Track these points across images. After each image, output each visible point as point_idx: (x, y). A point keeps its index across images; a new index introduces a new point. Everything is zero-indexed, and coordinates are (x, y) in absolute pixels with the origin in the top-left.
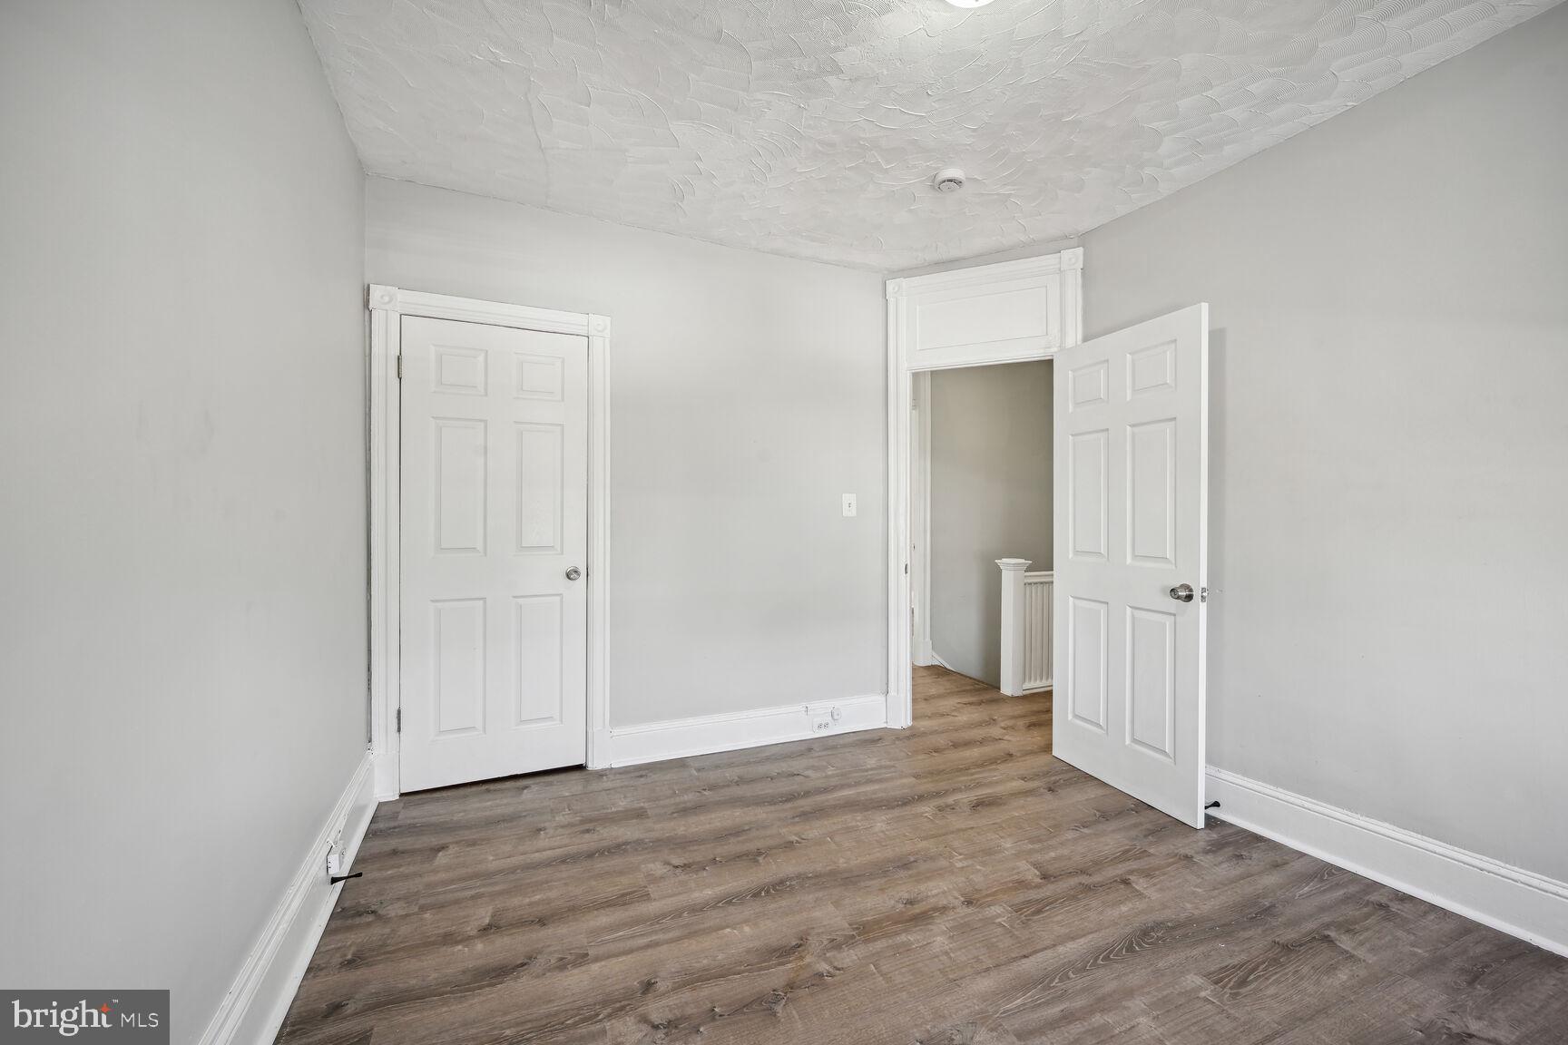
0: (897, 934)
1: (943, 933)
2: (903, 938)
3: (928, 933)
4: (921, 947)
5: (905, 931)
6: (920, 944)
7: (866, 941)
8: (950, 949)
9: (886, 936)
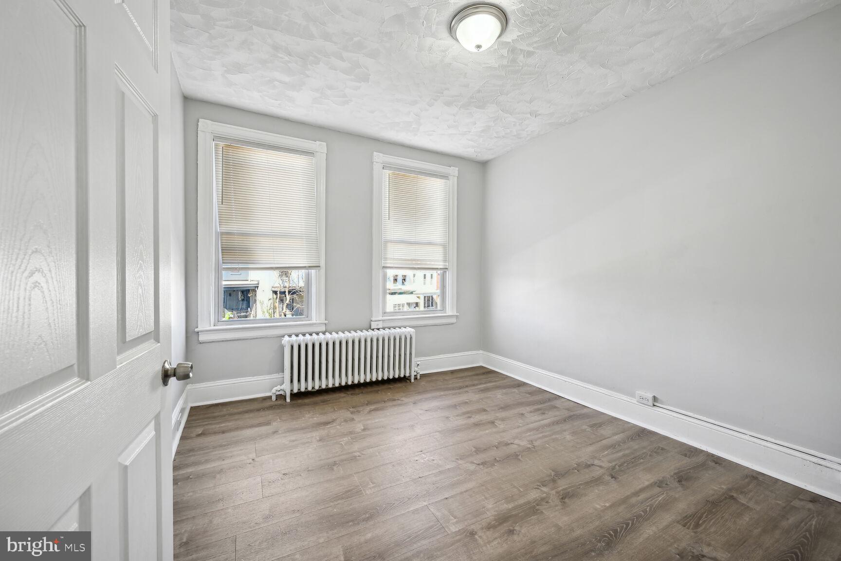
0: (514, 508)
1: (488, 510)
2: (510, 506)
3: (497, 509)
4: (500, 501)
5: (510, 510)
6: (500, 502)
7: (529, 503)
8: (484, 501)
9: (521, 506)
